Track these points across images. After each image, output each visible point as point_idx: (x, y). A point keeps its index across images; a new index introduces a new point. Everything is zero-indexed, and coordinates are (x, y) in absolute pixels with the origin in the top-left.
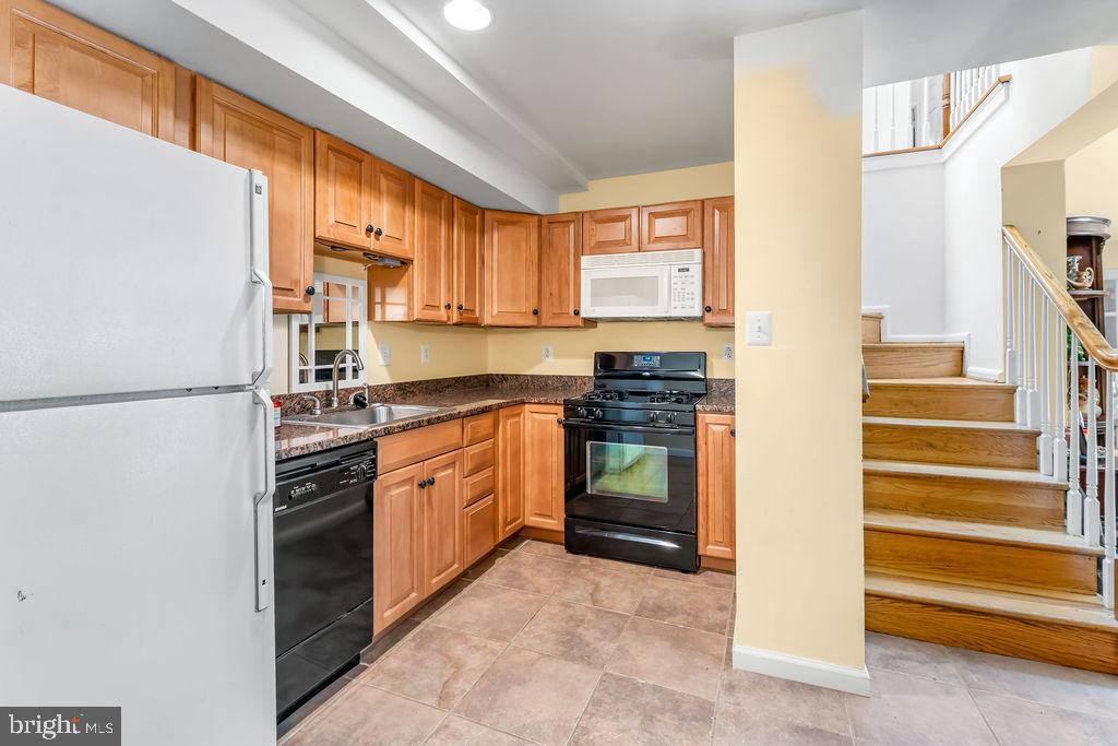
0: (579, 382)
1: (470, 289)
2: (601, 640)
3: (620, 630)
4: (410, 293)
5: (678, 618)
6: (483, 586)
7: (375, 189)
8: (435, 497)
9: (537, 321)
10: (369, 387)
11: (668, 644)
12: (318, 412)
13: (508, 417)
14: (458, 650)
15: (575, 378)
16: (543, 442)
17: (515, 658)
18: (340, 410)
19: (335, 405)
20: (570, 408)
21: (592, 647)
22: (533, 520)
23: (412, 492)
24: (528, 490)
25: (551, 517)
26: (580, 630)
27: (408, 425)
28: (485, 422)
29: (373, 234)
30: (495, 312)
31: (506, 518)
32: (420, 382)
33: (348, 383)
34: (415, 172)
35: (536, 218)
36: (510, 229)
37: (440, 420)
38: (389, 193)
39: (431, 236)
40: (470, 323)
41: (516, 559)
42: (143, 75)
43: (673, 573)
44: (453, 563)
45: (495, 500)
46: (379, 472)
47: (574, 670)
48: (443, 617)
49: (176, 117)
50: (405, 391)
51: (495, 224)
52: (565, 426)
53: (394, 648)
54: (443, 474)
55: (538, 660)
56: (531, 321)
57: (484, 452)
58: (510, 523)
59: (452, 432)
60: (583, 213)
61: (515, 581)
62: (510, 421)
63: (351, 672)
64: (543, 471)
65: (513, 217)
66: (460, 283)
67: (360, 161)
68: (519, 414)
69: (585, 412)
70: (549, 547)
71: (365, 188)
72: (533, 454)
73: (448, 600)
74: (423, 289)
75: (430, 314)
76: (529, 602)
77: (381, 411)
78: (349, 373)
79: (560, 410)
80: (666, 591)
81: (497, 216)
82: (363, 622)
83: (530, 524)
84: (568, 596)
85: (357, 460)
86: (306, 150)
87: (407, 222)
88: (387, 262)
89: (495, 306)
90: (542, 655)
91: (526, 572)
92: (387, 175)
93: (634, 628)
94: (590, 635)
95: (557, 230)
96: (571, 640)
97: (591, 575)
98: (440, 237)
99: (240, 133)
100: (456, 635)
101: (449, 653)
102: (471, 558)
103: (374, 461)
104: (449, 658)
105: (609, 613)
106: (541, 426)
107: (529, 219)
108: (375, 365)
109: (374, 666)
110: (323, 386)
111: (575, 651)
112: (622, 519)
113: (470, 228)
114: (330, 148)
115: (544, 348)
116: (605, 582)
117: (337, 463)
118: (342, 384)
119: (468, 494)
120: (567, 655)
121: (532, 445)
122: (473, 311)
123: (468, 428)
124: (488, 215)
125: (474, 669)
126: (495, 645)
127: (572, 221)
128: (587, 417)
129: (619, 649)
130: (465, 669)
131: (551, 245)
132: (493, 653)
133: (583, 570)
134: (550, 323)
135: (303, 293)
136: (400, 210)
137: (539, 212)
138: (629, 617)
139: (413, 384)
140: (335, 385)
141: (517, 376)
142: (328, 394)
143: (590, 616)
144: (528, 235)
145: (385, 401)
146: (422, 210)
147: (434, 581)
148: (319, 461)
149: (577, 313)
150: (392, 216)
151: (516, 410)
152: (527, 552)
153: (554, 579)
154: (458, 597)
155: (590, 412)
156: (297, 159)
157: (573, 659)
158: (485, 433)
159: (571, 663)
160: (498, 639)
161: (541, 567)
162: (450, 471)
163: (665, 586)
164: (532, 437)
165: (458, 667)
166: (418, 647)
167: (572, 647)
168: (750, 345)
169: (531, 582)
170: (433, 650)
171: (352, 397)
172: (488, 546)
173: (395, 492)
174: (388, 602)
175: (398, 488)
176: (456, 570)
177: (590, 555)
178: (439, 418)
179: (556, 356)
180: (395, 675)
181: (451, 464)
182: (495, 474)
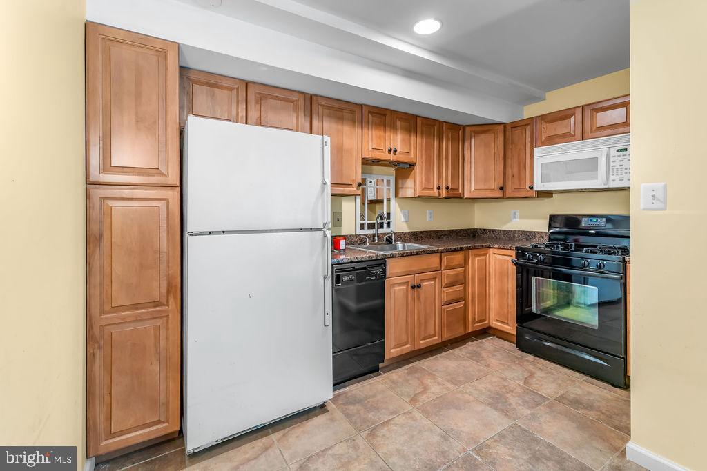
0: (538, 236)
1: (455, 176)
2: (520, 405)
3: (538, 404)
4: (415, 182)
5: (591, 412)
6: (454, 354)
7: (394, 128)
8: (422, 296)
9: (504, 194)
10: (395, 234)
11: (574, 425)
12: (368, 244)
13: (477, 255)
14: (429, 381)
15: (535, 233)
16: (502, 274)
17: (459, 396)
18: (378, 244)
19: (376, 241)
20: (521, 253)
21: (512, 407)
22: (495, 324)
23: (407, 291)
24: (492, 305)
25: (507, 324)
26: (508, 395)
27: (404, 253)
28: (458, 257)
29: (392, 152)
30: (473, 189)
31: (474, 319)
32: (426, 232)
33: (385, 230)
34: (417, 114)
35: (502, 126)
36: (483, 136)
37: (424, 253)
38: (401, 128)
39: (427, 149)
40: (454, 196)
41: (481, 345)
42: (293, 102)
43: (603, 384)
44: (434, 336)
45: (466, 306)
46: (387, 276)
47: (494, 415)
48: (425, 364)
49: (305, 115)
50: (417, 236)
51: (473, 134)
52: (516, 264)
53: (396, 370)
54: (427, 283)
55: (473, 401)
56: (499, 194)
57: (457, 275)
58: (478, 322)
59: (434, 260)
60: (536, 117)
61: (476, 357)
62: (477, 259)
63: (374, 374)
64: (502, 292)
65: (484, 128)
66: (447, 173)
67: (385, 115)
68: (486, 254)
69: (531, 256)
70: (507, 344)
71: (388, 128)
72: (495, 281)
73: (432, 356)
74: (422, 178)
75: (427, 193)
76: (480, 371)
77: (400, 246)
78: (385, 225)
79: (513, 253)
80: (589, 393)
81: (474, 129)
82: (378, 350)
83: (493, 326)
84: (508, 374)
85: (375, 268)
86: (358, 116)
87: (412, 143)
88: (401, 166)
89: (473, 185)
90: (477, 400)
91: (484, 354)
92: (401, 119)
93: (550, 406)
94: (513, 400)
95: (517, 132)
96: (499, 399)
97: (531, 367)
98: (434, 148)
99: (330, 116)
100: (429, 374)
101: (423, 382)
102: (447, 336)
103: (385, 270)
104: (422, 383)
105: (534, 392)
106: (500, 262)
107: (497, 127)
108: (400, 222)
109: (385, 375)
110: (371, 231)
111: (500, 405)
112: (574, 339)
113: (455, 140)
114: (369, 112)
115: (512, 212)
116: (539, 374)
117: (365, 268)
118: (380, 231)
119: (445, 298)
120: (493, 405)
121: (495, 275)
122: (458, 189)
123: (445, 259)
124: (468, 130)
125: (433, 393)
126: (451, 386)
127: (528, 124)
128: (532, 260)
129: (532, 415)
130: (429, 391)
131: (513, 143)
132: (448, 389)
133: (525, 363)
134: (512, 195)
135: (356, 186)
136: (407, 137)
137: (504, 122)
138: (549, 399)
139: (421, 232)
140: (377, 231)
141: (494, 231)
142: (374, 235)
143: (519, 390)
144: (496, 138)
145: (404, 241)
146: (422, 134)
147: (421, 342)
148: (356, 266)
149: (531, 188)
150: (403, 141)
151: (483, 251)
152: (489, 343)
153: (502, 362)
154: (439, 355)
155: (534, 256)
156: (353, 121)
157: (496, 409)
158: (457, 263)
159: (494, 410)
160: (453, 383)
161: (496, 354)
162: (432, 282)
163: (591, 390)
164: (495, 270)
165: (426, 389)
166: (408, 374)
167: (498, 401)
168: (644, 209)
169: (485, 360)
170: (416, 377)
171: (385, 237)
172: (460, 332)
173: (397, 288)
174: (393, 345)
175: (399, 286)
176: (435, 340)
177: (536, 356)
178: (424, 251)
179: (520, 218)
180: (394, 382)
181: (434, 279)
182: (465, 289)
